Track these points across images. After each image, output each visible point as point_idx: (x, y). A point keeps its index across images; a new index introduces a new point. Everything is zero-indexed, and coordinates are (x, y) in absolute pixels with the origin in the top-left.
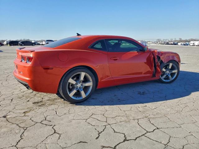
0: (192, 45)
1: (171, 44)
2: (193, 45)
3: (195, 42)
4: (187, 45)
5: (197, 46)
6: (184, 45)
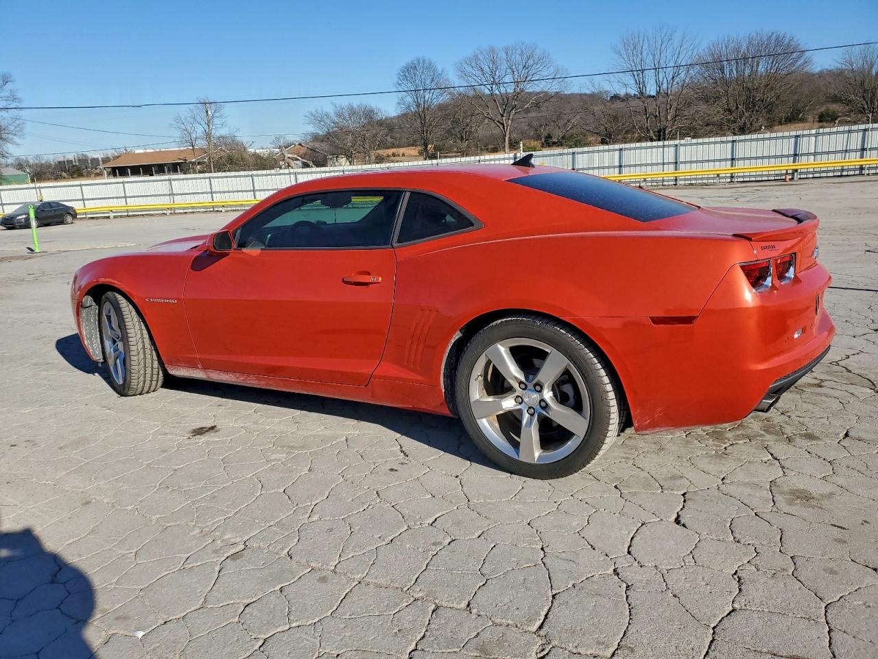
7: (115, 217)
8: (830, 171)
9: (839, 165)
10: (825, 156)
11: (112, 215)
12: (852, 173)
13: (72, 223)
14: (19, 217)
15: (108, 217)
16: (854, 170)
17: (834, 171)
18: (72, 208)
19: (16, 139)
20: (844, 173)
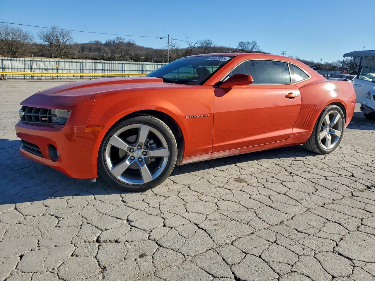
8: (19, 76)
9: (23, 74)
10: (16, 70)
12: (29, 78)
16: (29, 77)
17: (21, 77)
20: (25, 78)
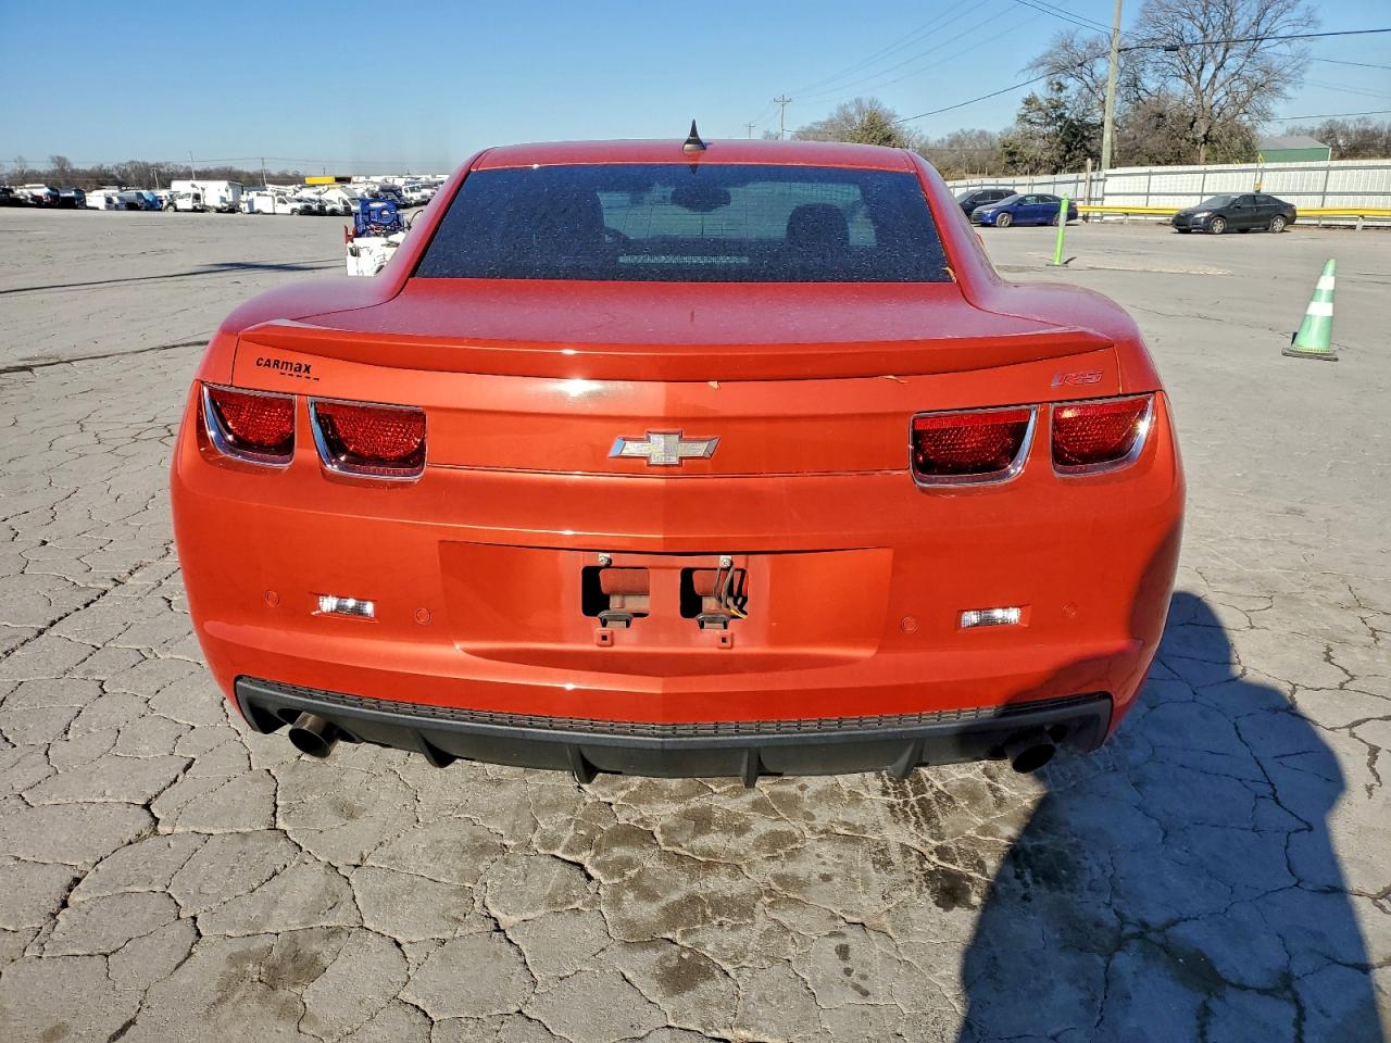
0: (187, 204)
1: (38, 203)
2: (194, 210)
3: (200, 184)
4: (154, 205)
5: (219, 211)
6: (131, 206)
7: (1365, 228)
11: (1360, 223)
13: (1283, 231)
14: (1199, 216)
15: (1353, 227)
18: (1291, 206)
19: (1288, 90)
